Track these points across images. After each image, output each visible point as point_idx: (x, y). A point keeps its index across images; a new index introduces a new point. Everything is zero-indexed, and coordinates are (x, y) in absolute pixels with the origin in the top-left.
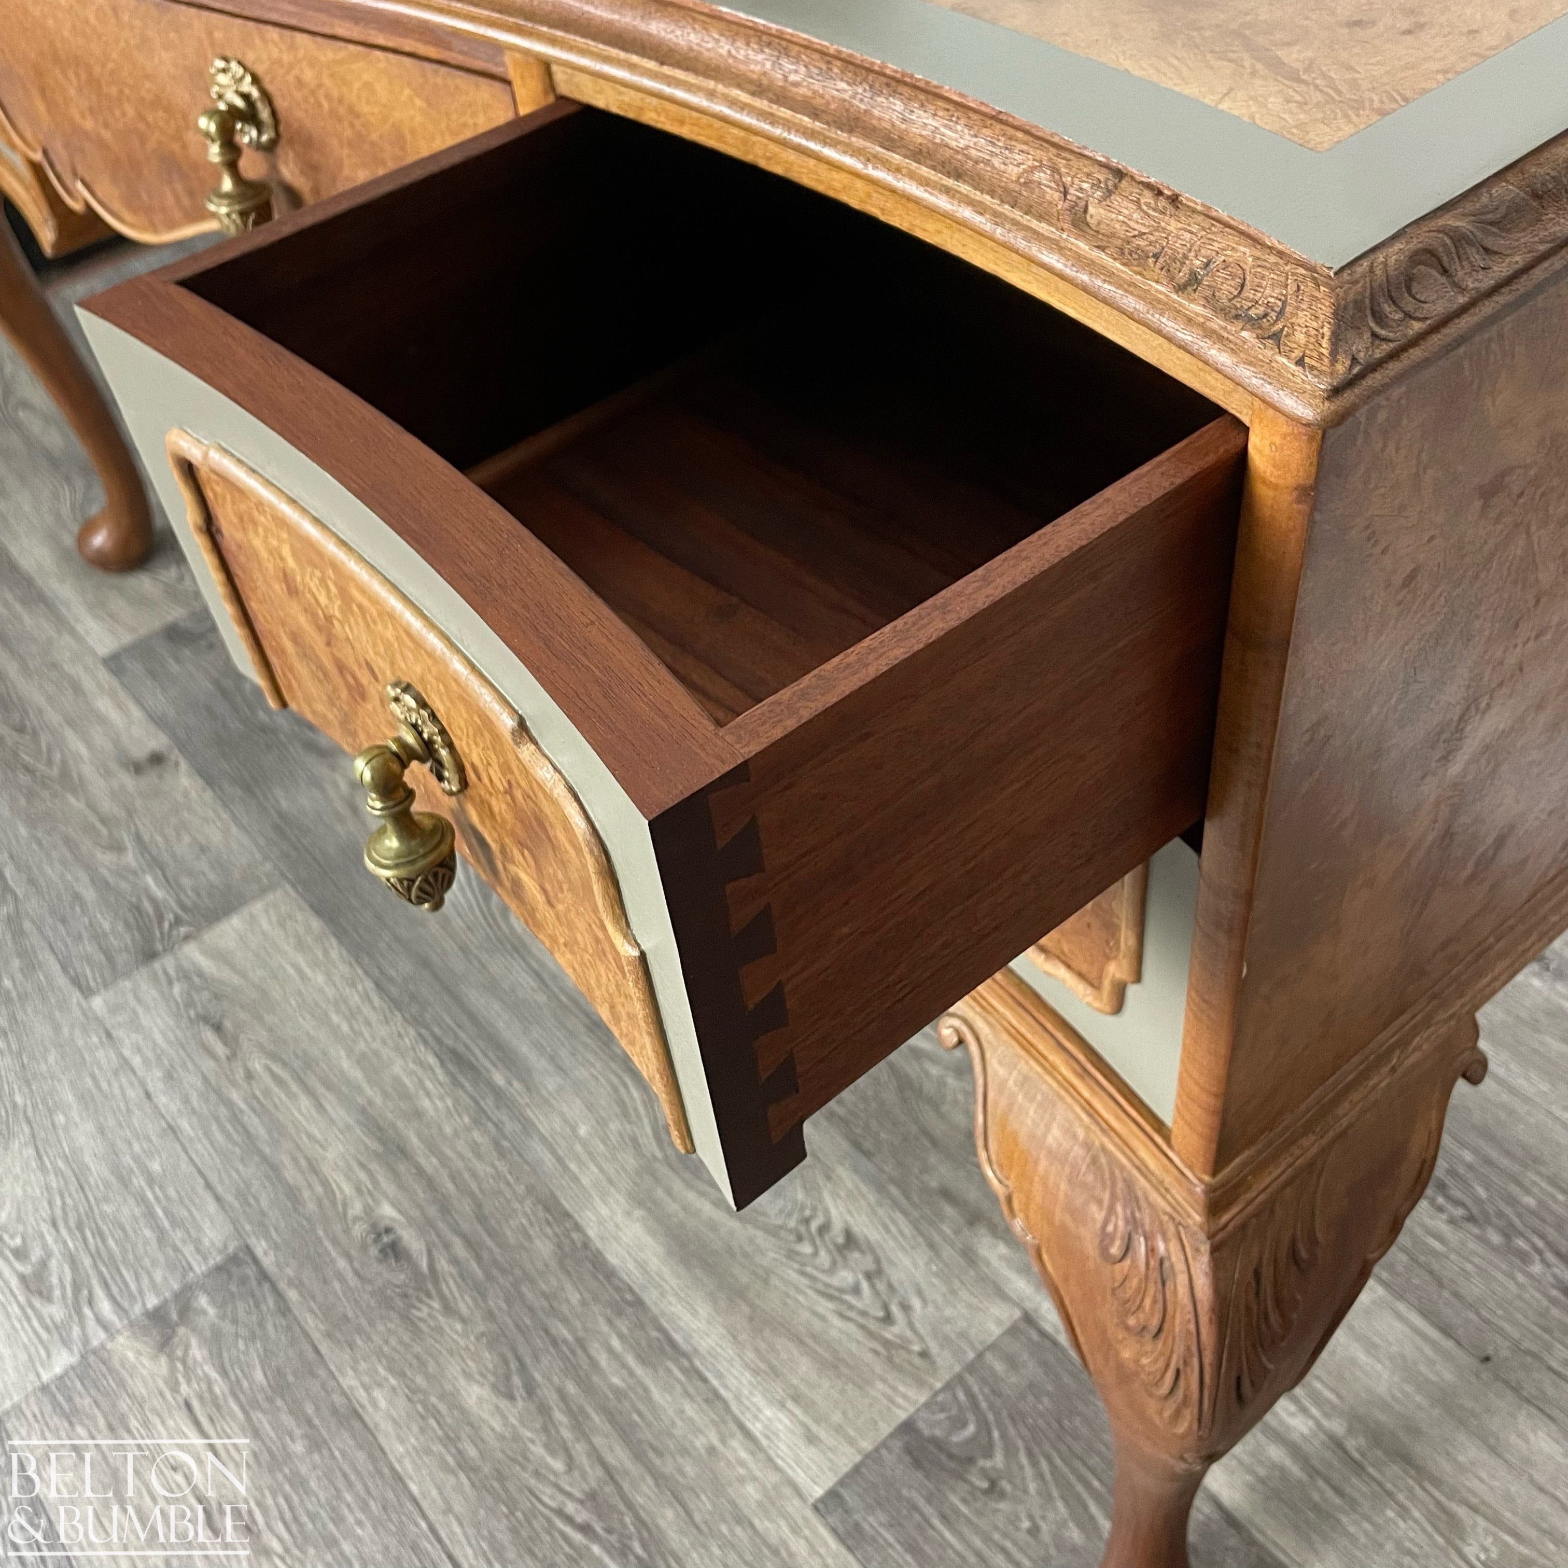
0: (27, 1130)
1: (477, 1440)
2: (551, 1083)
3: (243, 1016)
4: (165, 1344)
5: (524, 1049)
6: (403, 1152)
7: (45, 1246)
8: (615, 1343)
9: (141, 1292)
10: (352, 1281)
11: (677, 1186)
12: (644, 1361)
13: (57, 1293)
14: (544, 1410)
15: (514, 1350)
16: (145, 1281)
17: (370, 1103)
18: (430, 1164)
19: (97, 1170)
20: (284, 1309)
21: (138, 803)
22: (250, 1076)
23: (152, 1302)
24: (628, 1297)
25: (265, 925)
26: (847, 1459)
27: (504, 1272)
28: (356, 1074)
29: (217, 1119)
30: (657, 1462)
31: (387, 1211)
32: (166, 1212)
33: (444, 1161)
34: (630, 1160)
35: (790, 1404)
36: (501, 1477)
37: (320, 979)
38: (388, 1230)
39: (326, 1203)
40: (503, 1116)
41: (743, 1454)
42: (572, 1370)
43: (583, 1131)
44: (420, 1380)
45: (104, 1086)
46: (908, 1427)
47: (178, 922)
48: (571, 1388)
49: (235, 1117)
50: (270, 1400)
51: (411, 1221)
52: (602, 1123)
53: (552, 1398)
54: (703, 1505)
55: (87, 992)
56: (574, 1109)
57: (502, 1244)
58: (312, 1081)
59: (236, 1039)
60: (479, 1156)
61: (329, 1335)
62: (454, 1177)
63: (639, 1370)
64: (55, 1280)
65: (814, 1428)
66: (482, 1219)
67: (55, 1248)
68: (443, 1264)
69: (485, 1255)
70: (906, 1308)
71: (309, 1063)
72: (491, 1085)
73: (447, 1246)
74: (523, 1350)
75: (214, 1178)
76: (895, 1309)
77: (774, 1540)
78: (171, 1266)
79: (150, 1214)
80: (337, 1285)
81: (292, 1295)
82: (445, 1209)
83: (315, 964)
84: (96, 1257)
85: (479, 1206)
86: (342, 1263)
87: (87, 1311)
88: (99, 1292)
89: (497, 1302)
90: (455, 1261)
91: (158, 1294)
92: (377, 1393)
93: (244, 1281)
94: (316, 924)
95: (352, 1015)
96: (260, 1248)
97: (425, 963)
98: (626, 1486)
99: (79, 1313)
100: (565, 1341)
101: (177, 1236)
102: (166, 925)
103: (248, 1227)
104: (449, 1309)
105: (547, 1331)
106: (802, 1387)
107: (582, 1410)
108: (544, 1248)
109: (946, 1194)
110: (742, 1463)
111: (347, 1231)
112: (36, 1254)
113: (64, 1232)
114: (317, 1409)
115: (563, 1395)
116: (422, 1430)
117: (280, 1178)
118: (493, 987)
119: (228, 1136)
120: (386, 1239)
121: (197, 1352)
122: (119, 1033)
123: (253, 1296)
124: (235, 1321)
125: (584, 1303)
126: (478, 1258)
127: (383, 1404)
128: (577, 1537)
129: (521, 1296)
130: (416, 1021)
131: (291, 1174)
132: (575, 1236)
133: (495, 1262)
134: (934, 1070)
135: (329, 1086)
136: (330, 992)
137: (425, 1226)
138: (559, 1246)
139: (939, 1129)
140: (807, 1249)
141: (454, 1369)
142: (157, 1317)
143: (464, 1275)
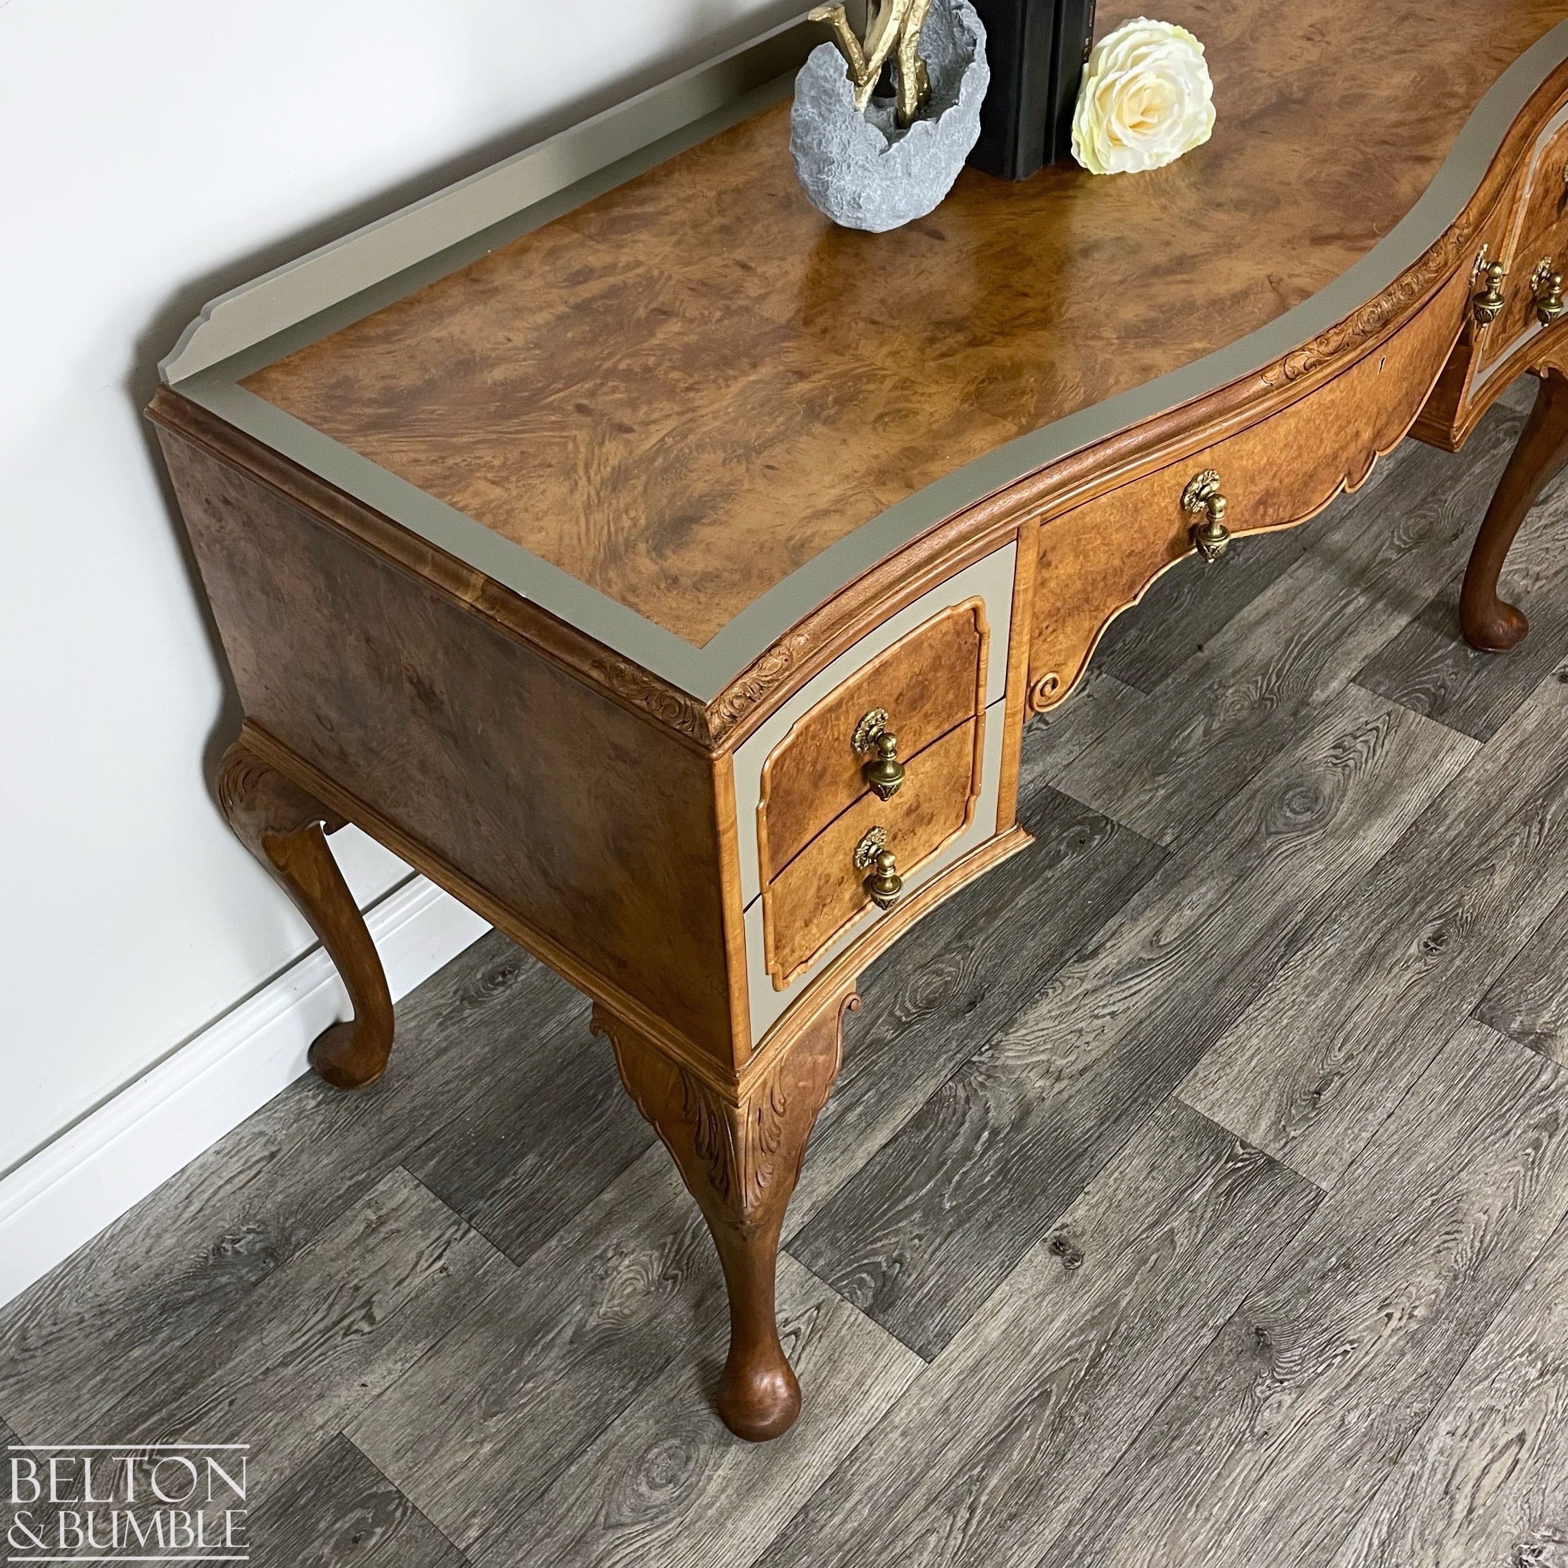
0: (1448, 1186)
1: (1524, 873)
2: (1291, 892)
3: (1302, 1080)
4: (1550, 1035)
5: (1272, 909)
6: (1372, 951)
7: (1524, 1132)
8: (1441, 829)
9: (1526, 1062)
10: (1465, 953)
11: (1337, 820)
12: (1446, 816)
13: (1550, 1110)
14: (1493, 851)
15: (1467, 871)
16: (1518, 1062)
17: (1343, 980)
18: (1373, 937)
19: (1457, 1125)
20: (1499, 981)
21: (1115, 1241)
22: (1350, 1057)
23: (1529, 1053)
24: (1413, 829)
25: (1217, 1095)
26: (1455, 735)
27: (1426, 886)
28: (1325, 995)
29: (1391, 1064)
30: (1494, 803)
31: (1413, 949)
32: (1470, 1070)
33: (1368, 930)
34: (1330, 843)
35: (1440, 758)
36: (1536, 861)
37: (1255, 1041)
38: (1426, 945)
39: (1423, 982)
40: (1325, 909)
41: (1473, 771)
42: (1466, 844)
43: (1321, 867)
44: (1506, 907)
45: (1394, 1148)
46: (1428, 716)
47: (1232, 1157)
48: (1475, 842)
49: (1386, 1053)
50: (1553, 972)
51: (1415, 936)
52: (1311, 859)
53: (1484, 850)
54: (1506, 783)
55: (1320, 1195)
56: (1306, 876)
57: (1410, 888)
58: (1341, 1017)
59: (1323, 1077)
60: (1358, 914)
61: (1503, 955)
62: (1377, 922)
63: (1452, 817)
64: (1544, 1115)
65: (1446, 748)
66: (1398, 902)
67: (1523, 1124)
68: (1435, 912)
69: (1419, 895)
70: (1367, 723)
71: (1325, 1025)
72: (1304, 920)
73: (1422, 914)
74: (1465, 867)
75: (1434, 1050)
76: (1369, 727)
77: (1508, 755)
78: (1502, 1051)
79: (1474, 1077)
80: (1472, 960)
81: (1488, 981)
82: (1401, 921)
83: (1243, 1048)
84: (1516, 1098)
85: (1391, 905)
86: (1458, 962)
87: (1553, 1087)
88: (1538, 1085)
89: (1444, 885)
90: (1430, 908)
91: (1522, 1053)
92: (1523, 923)
93: (1492, 1008)
94: (1206, 1060)
95: (1277, 1011)
96: (1467, 1008)
97: (1222, 980)
98: (1513, 812)
99: (1556, 1091)
100: (1452, 850)
101: (1481, 1056)
102: (1240, 1165)
103: (1458, 1019)
104: (1459, 904)
105: (1450, 859)
106: (1428, 755)
107: (1485, 835)
108: (1401, 871)
109: (1295, 714)
110: (1478, 771)
111: (1436, 966)
112: (1532, 1135)
113: (1510, 1125)
114: (1545, 948)
115: (1480, 845)
116: (1531, 898)
117: (1417, 1012)
118: (1229, 937)
119: (1400, 1053)
120: (1432, 945)
121: (1546, 1017)
122: (1347, 1157)
123: (1500, 1000)
124: (1519, 1004)
125: (1426, 847)
126: (1423, 898)
127: (1527, 919)
128: (1547, 825)
129: (1435, 874)
130: (1272, 973)
131: (1412, 1008)
132: (1388, 858)
133: (1421, 891)
134: (1216, 725)
135: (1340, 1007)
136: (1264, 1031)
137: (1415, 928)
138: (1398, 864)
139: (1254, 720)
140: (1351, 763)
141: (1492, 894)
142: (1536, 1046)
143: (1436, 902)
